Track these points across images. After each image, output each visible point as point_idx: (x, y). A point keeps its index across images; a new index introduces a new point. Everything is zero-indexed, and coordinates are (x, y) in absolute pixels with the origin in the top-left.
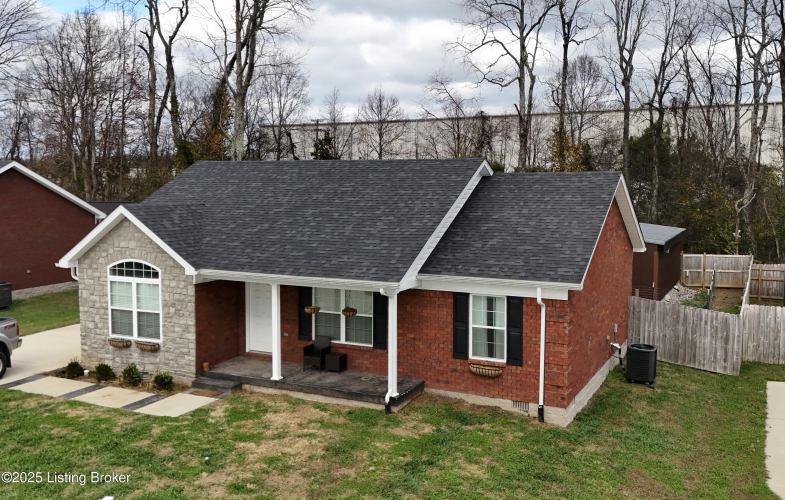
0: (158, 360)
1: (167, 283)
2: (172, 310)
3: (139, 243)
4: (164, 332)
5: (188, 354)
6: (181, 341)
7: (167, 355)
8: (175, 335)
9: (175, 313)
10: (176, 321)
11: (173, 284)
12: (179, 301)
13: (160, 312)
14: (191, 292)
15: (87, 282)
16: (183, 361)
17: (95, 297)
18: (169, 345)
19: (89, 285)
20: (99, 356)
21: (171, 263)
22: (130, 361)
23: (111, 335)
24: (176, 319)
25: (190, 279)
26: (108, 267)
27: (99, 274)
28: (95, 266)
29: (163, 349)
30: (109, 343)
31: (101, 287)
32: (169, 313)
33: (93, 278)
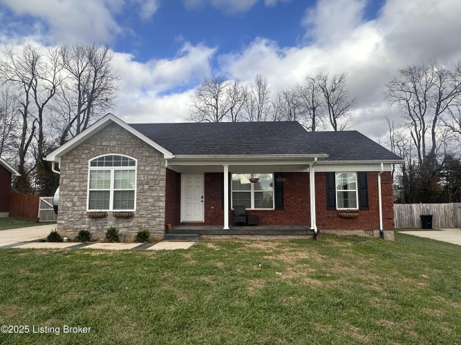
0: (131, 224)
1: (143, 168)
2: (146, 187)
3: (119, 142)
4: (137, 203)
5: (159, 217)
6: (153, 208)
7: (139, 220)
8: (148, 204)
9: (148, 189)
10: (150, 194)
11: (148, 169)
12: (152, 180)
13: (135, 189)
14: (163, 172)
15: (68, 172)
16: (154, 222)
17: (75, 183)
18: (142, 212)
19: (71, 175)
20: (75, 227)
21: (147, 154)
22: (106, 227)
23: (87, 210)
24: (148, 193)
25: (162, 164)
26: (90, 161)
27: (80, 166)
28: (77, 161)
29: (136, 216)
30: (86, 216)
31: (81, 176)
32: (143, 189)
33: (75, 170)
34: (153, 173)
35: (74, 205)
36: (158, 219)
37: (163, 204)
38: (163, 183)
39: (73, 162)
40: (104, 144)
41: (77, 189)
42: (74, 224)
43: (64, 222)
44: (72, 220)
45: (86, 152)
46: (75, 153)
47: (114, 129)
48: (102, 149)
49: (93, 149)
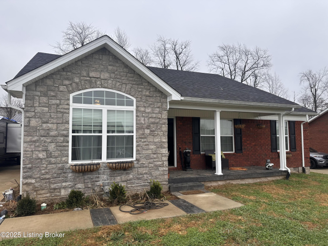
0: (131, 176)
1: (142, 109)
2: (147, 131)
3: (113, 75)
4: (137, 151)
5: (162, 166)
6: (155, 156)
8: (150, 152)
9: (150, 134)
10: (151, 140)
11: (149, 110)
12: (153, 123)
13: (134, 134)
14: (165, 116)
15: (38, 109)
17: (50, 125)
18: (143, 161)
19: (43, 113)
20: (53, 186)
21: (147, 93)
22: (98, 183)
23: (71, 162)
24: (150, 139)
25: (164, 106)
26: (71, 96)
27: (58, 102)
28: (52, 94)
29: (136, 165)
30: (68, 171)
31: (60, 115)
32: (143, 134)
33: (49, 106)
34: (154, 115)
35: (50, 155)
36: (161, 169)
37: (165, 151)
38: (165, 128)
39: (45, 95)
40: (92, 74)
41: (53, 133)
42: (50, 183)
43: (33, 181)
44: (47, 176)
45: (67, 82)
46: (49, 82)
47: (105, 58)
48: (90, 82)
49: (77, 80)
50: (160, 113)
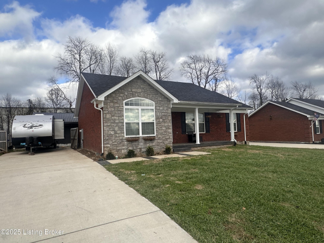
0: (154, 144)
1: (158, 108)
2: (161, 120)
3: (143, 90)
4: (156, 130)
5: (169, 138)
6: (165, 133)
7: (159, 141)
8: (163, 131)
9: (162, 121)
11: (161, 108)
12: (164, 116)
13: (155, 122)
14: (170, 111)
15: (110, 109)
16: (167, 142)
17: (115, 117)
18: (159, 136)
19: (111, 111)
20: (118, 148)
21: (160, 99)
22: (139, 147)
23: (125, 136)
24: (163, 124)
25: (169, 106)
26: (124, 102)
27: (118, 105)
28: (115, 101)
29: (156, 138)
30: (124, 141)
31: (119, 112)
32: (159, 122)
33: (114, 108)
34: (164, 111)
35: (116, 133)
36: (169, 140)
37: (171, 131)
38: (170, 118)
39: (112, 102)
40: (133, 90)
41: (117, 121)
42: (117, 147)
43: (109, 146)
44: (115, 143)
45: (122, 95)
46: (114, 95)
47: (139, 81)
48: (133, 94)
49: (126, 94)
50: (167, 110)
